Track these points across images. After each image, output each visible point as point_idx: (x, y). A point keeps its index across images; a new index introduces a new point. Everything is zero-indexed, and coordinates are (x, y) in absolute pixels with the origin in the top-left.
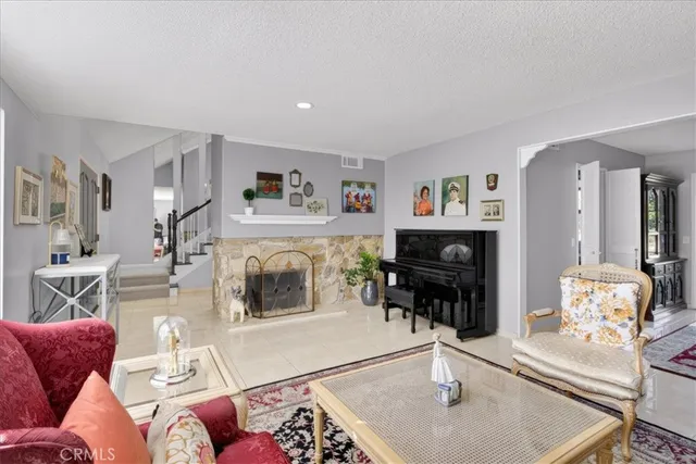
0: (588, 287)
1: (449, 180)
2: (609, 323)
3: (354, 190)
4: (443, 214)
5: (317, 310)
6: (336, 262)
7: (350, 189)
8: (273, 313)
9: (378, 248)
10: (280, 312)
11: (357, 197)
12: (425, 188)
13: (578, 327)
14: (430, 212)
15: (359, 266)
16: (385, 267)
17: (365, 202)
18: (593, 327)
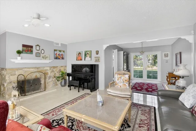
0: (120, 76)
1: (87, 51)
2: (124, 83)
3: (58, 53)
4: (85, 60)
5: (46, 90)
6: (52, 74)
7: (57, 52)
8: (30, 93)
9: (65, 70)
10: (33, 93)
11: (59, 54)
12: (79, 53)
13: (119, 85)
14: (81, 60)
15: (60, 75)
16: (69, 75)
17: (61, 56)
18: (121, 84)
